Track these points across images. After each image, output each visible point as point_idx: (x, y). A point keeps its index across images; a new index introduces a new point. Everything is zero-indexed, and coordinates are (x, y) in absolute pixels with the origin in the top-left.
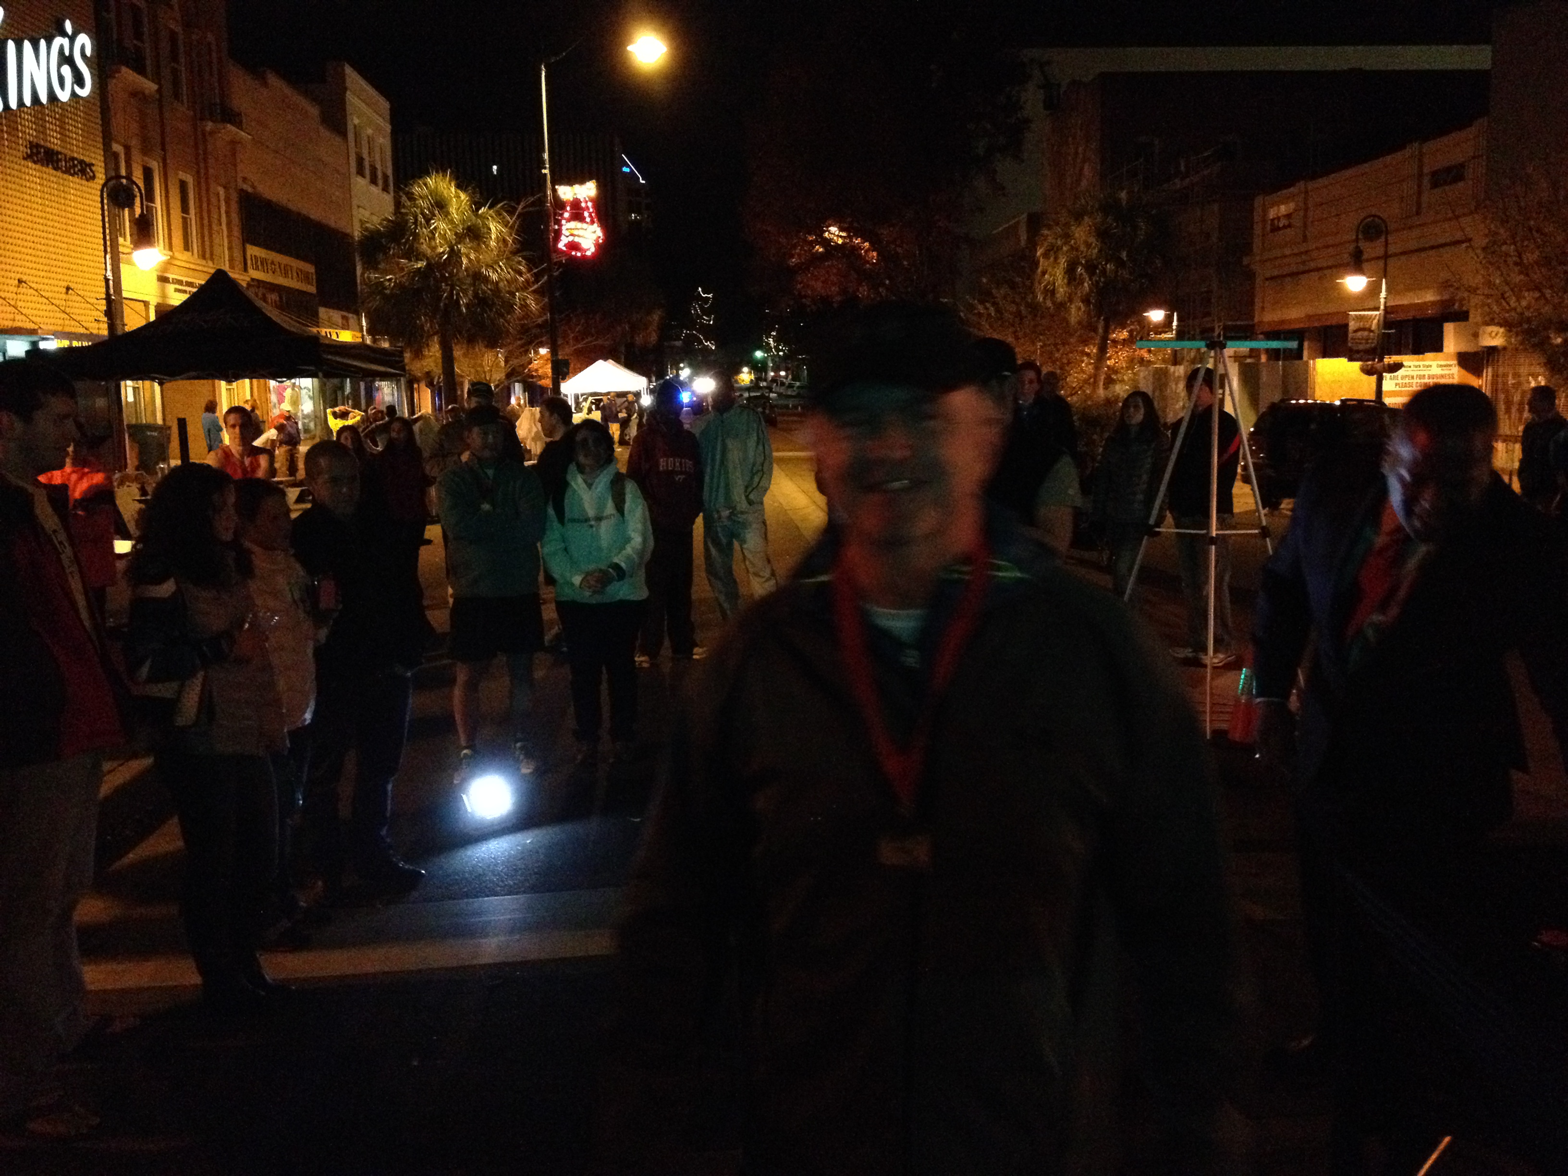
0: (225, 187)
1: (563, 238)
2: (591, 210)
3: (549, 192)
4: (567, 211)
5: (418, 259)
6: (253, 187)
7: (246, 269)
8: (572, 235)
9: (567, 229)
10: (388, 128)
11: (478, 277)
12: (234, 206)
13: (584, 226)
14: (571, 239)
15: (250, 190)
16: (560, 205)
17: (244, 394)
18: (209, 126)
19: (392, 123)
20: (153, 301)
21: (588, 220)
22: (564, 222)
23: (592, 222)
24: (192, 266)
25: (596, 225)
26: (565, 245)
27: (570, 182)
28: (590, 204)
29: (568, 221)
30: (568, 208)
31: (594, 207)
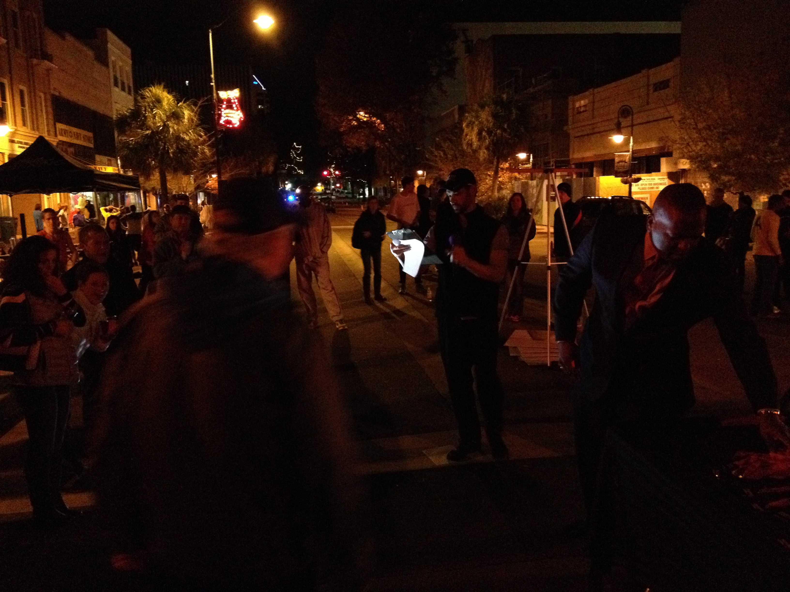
0: (45, 94)
1: (222, 118)
2: (237, 104)
3: (215, 95)
4: (224, 104)
5: (147, 129)
6: (60, 93)
7: (56, 135)
8: (227, 116)
9: (225, 114)
10: (130, 62)
11: (178, 139)
12: (49, 103)
13: (233, 112)
14: (226, 118)
15: (57, 94)
16: (220, 101)
17: (56, 200)
18: (35, 61)
19: (132, 60)
20: (7, 153)
21: (235, 108)
22: (222, 110)
23: (237, 110)
24: (28, 134)
25: (239, 111)
26: (224, 122)
27: (226, 89)
28: (236, 101)
29: (225, 109)
30: (225, 103)
31: (239, 101)
